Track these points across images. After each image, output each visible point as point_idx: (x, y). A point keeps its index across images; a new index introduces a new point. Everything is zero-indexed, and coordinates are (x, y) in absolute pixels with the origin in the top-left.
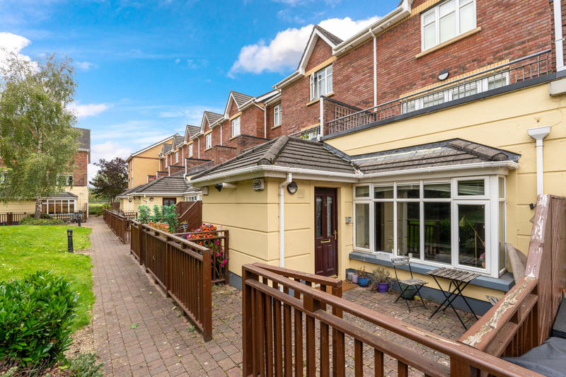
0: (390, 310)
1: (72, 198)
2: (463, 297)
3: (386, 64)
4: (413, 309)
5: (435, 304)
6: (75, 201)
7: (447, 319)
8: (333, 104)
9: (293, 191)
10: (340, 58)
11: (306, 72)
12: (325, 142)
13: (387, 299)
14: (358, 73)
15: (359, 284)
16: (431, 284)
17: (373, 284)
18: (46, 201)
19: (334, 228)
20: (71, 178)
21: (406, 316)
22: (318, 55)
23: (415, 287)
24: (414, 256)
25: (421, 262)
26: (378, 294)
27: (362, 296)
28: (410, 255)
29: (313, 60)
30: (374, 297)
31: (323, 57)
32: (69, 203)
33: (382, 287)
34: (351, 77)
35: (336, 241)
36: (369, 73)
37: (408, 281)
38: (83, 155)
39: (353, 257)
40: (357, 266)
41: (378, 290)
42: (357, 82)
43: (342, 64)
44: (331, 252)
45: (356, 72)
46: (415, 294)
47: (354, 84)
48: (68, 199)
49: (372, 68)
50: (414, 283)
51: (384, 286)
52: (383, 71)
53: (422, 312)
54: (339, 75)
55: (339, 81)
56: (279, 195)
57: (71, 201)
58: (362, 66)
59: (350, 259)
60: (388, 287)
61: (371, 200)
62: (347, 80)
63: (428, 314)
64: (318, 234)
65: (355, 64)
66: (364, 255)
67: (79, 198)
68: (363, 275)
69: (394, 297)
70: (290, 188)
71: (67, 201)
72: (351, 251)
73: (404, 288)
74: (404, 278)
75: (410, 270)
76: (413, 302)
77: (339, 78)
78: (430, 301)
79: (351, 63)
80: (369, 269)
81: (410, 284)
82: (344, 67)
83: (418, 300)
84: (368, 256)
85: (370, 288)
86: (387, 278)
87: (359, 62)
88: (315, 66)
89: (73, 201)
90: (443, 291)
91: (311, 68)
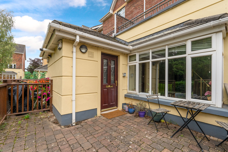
0: (144, 130)
1: (14, 74)
2: (196, 121)
3: (150, 2)
4: (160, 130)
5: (175, 126)
6: (16, 75)
7: (184, 138)
8: (122, 18)
9: (83, 51)
10: (128, 3)
11: (113, 12)
12: (117, 37)
13: (143, 122)
14: (137, 9)
15: (129, 112)
16: (173, 112)
17: (136, 112)
18: (2, 75)
19: (116, 79)
20: (15, 65)
21: (154, 135)
22: (119, 3)
23: (161, 114)
24: (161, 95)
25: (166, 98)
26: (138, 118)
27: (129, 120)
28: (159, 94)
29: (116, 6)
30: (136, 120)
31: (121, 4)
32: (13, 76)
33: (141, 114)
34: (133, 11)
35: (117, 87)
36: (142, 8)
37: (157, 110)
38: (21, 55)
39: (127, 97)
40: (128, 101)
41: (139, 116)
42: (136, 13)
43: (129, 5)
44: (113, 93)
45: (136, 8)
46: (161, 119)
47: (134, 15)
48: (13, 74)
49: (143, 5)
50: (160, 111)
51: (143, 113)
52: (148, 6)
53: (166, 132)
54: (128, 11)
55: (128, 14)
56: (73, 52)
57: (13, 75)
58: (138, 5)
59: (125, 97)
60: (145, 114)
61: (137, 63)
62: (131, 13)
63: (171, 134)
64: (105, 82)
65: (135, 5)
66: (132, 95)
67: (18, 74)
68: (131, 106)
69: (148, 120)
70: (81, 49)
71: (12, 75)
72: (126, 93)
73: (154, 114)
74: (154, 108)
75: (159, 103)
76: (160, 124)
77: (128, 13)
78: (171, 123)
79: (133, 5)
80: (134, 103)
81: (157, 112)
82: (130, 7)
83: (163, 123)
84: (135, 95)
85: (134, 114)
86: (144, 108)
87: (137, 3)
88: (117, 9)
89: (15, 75)
90: (182, 118)
91: (116, 10)
